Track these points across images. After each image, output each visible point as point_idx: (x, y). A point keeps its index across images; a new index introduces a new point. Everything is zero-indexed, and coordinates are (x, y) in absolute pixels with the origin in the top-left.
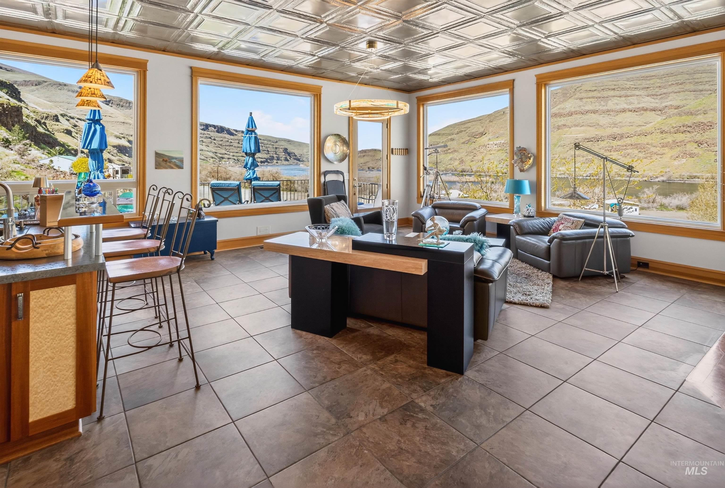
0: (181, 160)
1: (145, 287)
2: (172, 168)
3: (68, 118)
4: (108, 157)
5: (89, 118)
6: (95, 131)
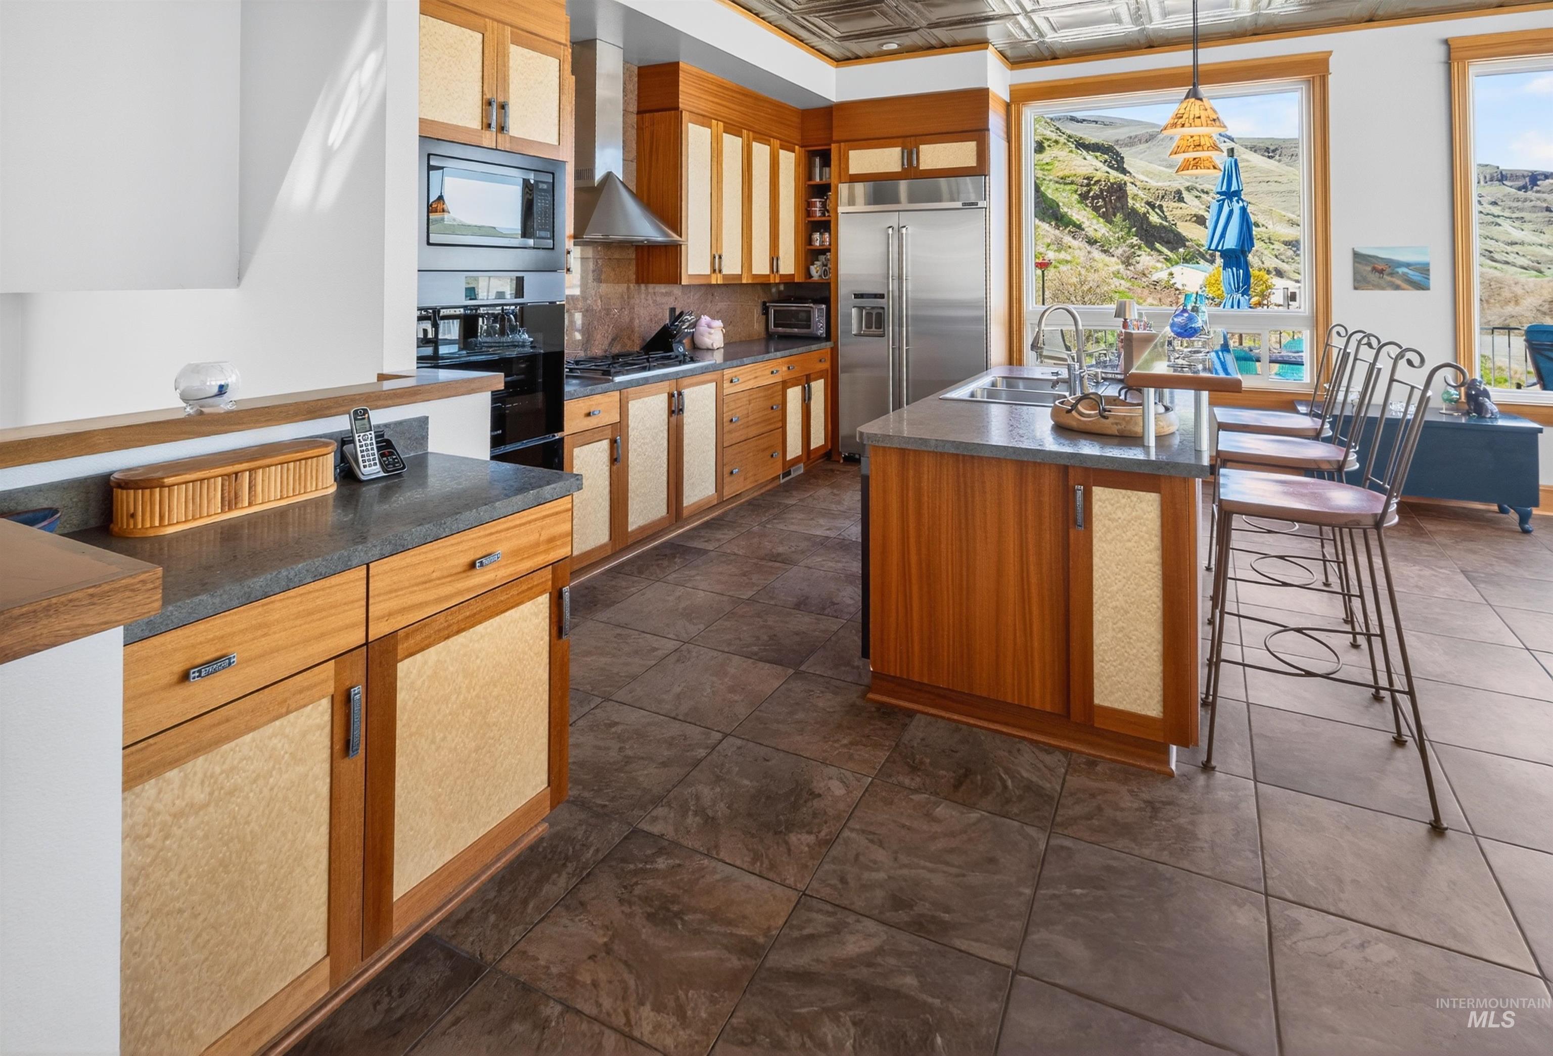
0: (1424, 269)
1: (1323, 546)
2: (1397, 288)
3: (1199, 194)
4: (1274, 266)
5: (1219, 190)
6: (1231, 212)
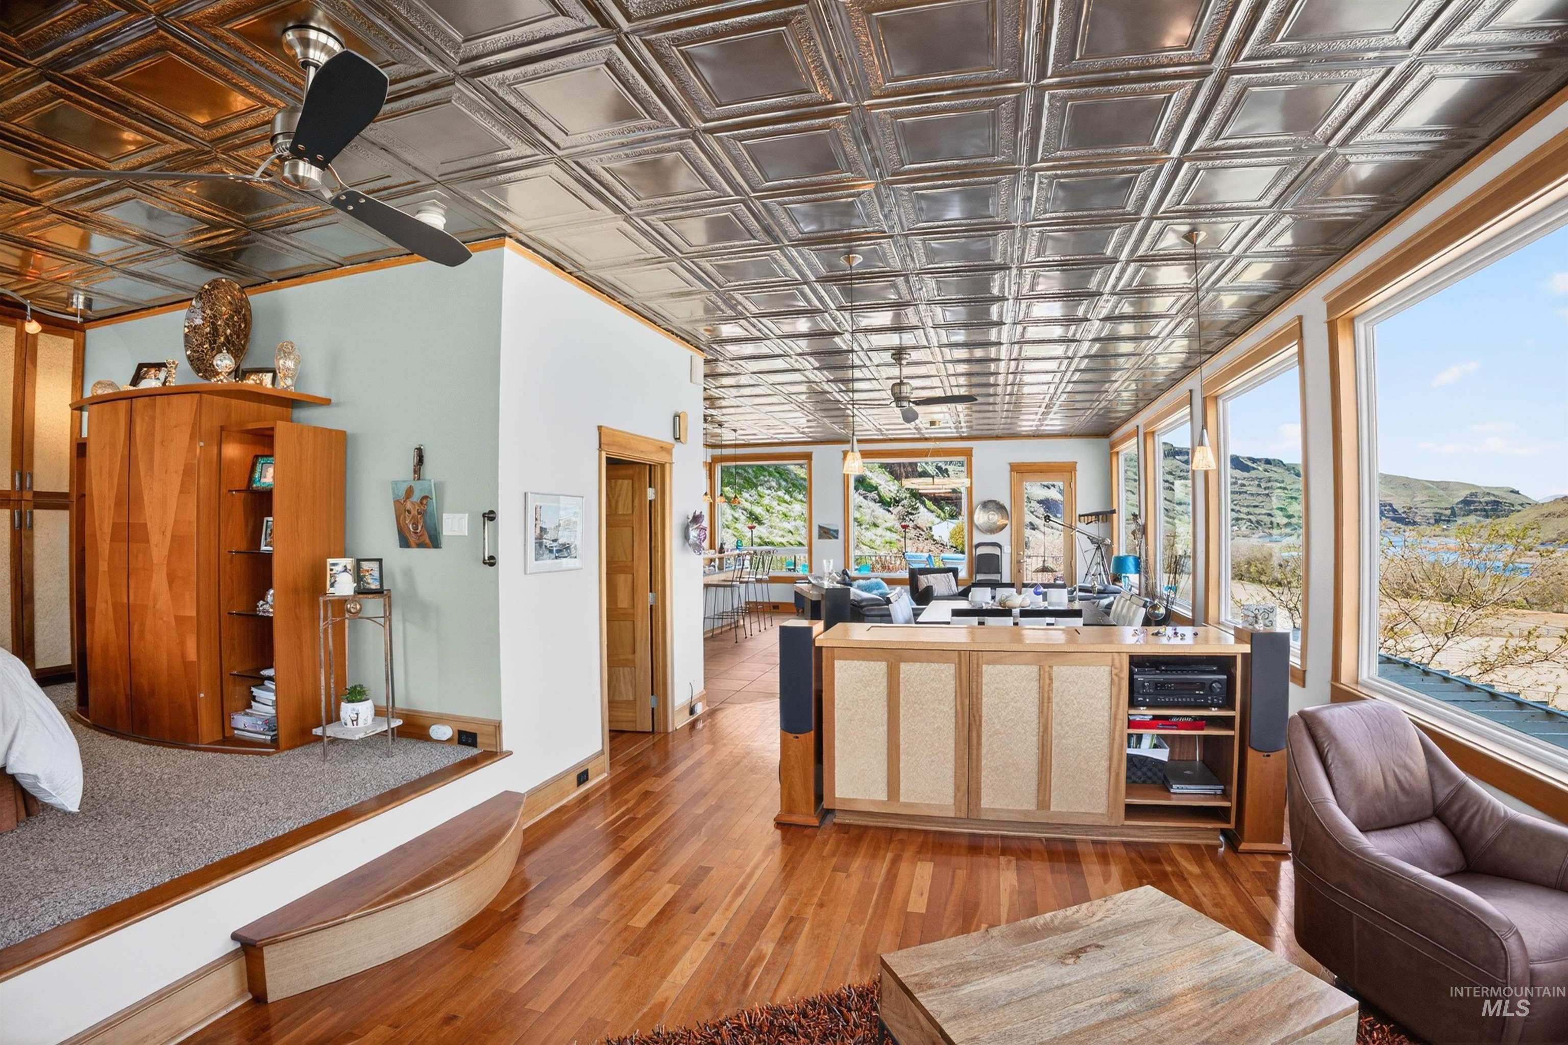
0: (837, 531)
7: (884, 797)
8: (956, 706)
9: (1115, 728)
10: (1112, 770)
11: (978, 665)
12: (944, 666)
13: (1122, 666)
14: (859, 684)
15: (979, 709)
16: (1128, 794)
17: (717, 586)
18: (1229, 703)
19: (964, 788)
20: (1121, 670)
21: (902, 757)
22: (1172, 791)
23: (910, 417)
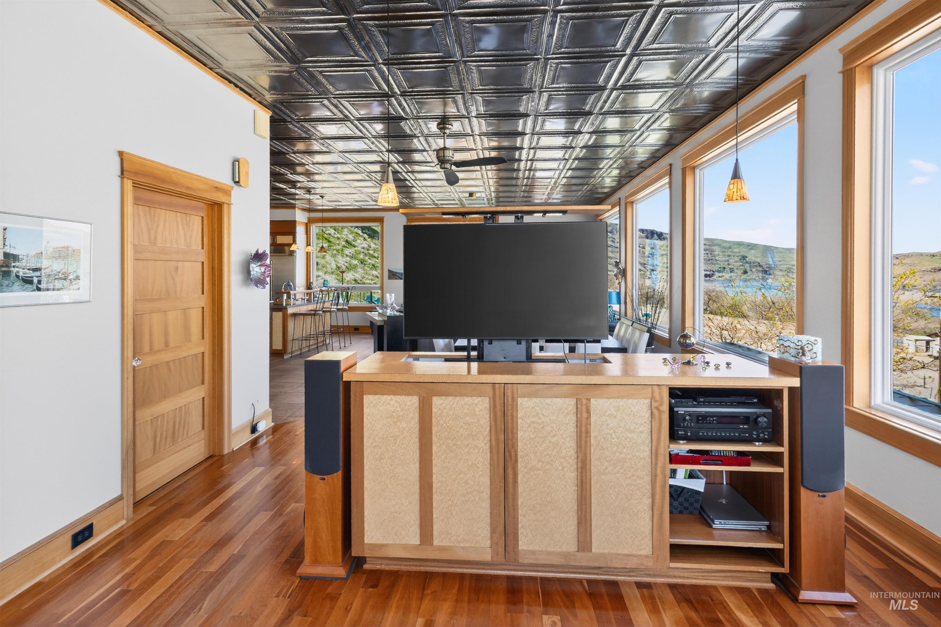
7: (416, 541)
8: (490, 440)
9: (656, 464)
10: (656, 507)
11: (513, 398)
12: (477, 400)
13: (662, 399)
14: (389, 420)
15: (515, 446)
16: (673, 533)
17: (304, 315)
18: (776, 439)
19: (501, 528)
20: (661, 404)
21: (435, 496)
22: (714, 526)
23: (452, 180)
